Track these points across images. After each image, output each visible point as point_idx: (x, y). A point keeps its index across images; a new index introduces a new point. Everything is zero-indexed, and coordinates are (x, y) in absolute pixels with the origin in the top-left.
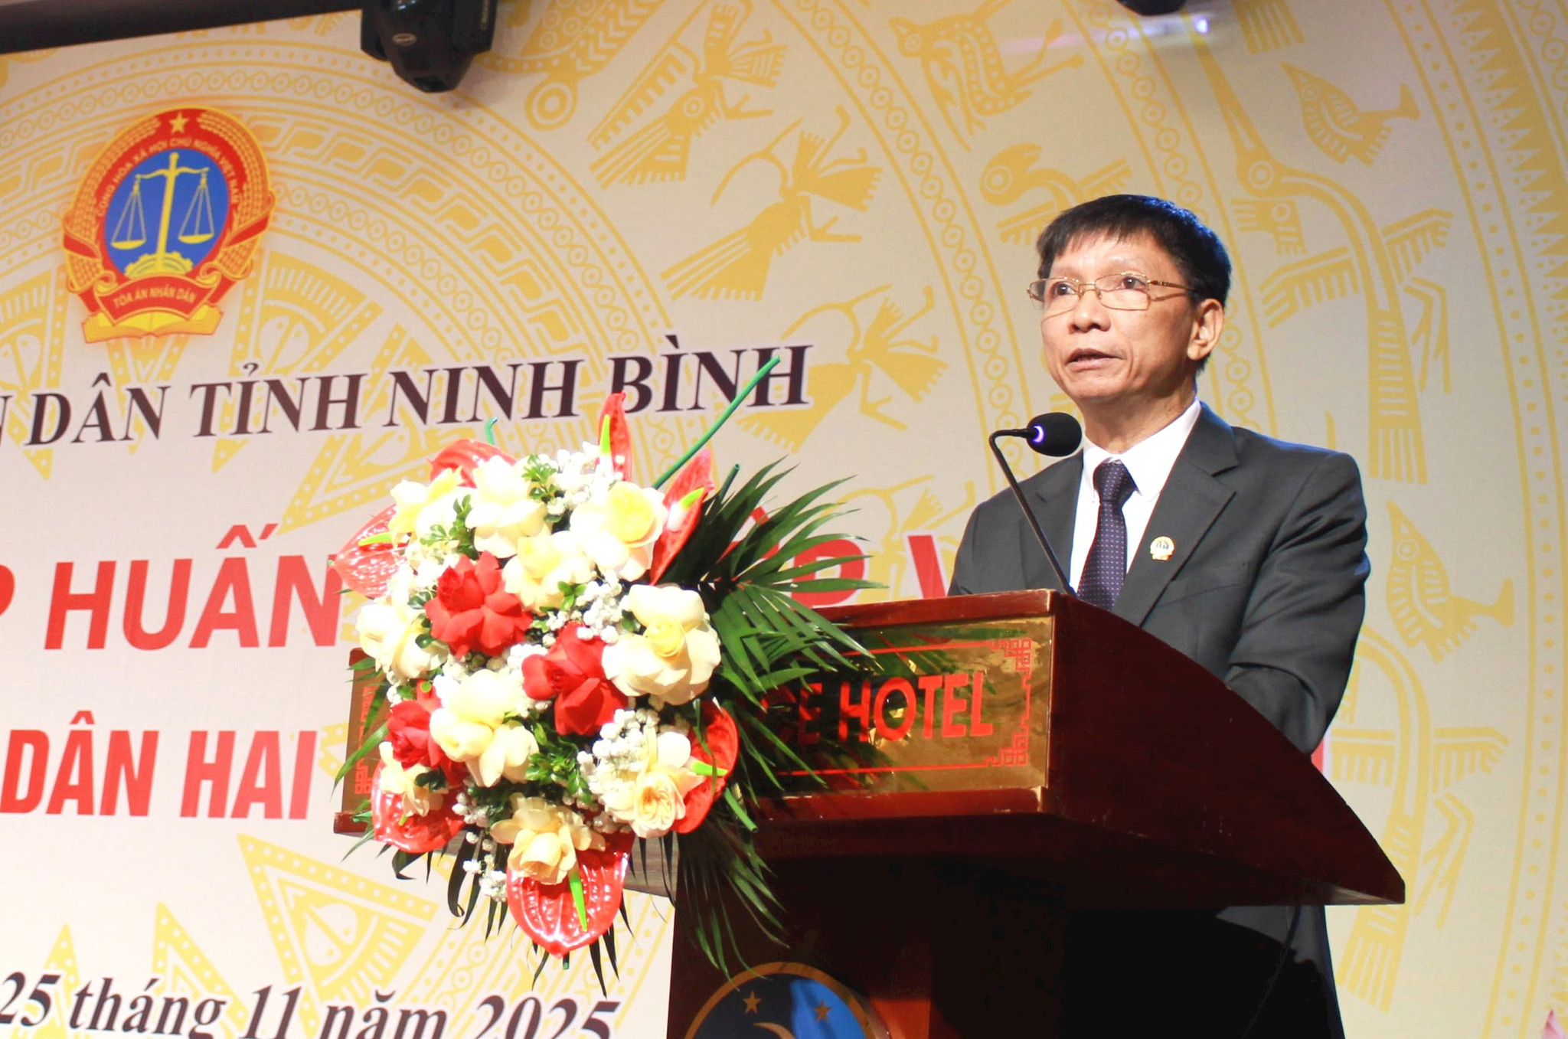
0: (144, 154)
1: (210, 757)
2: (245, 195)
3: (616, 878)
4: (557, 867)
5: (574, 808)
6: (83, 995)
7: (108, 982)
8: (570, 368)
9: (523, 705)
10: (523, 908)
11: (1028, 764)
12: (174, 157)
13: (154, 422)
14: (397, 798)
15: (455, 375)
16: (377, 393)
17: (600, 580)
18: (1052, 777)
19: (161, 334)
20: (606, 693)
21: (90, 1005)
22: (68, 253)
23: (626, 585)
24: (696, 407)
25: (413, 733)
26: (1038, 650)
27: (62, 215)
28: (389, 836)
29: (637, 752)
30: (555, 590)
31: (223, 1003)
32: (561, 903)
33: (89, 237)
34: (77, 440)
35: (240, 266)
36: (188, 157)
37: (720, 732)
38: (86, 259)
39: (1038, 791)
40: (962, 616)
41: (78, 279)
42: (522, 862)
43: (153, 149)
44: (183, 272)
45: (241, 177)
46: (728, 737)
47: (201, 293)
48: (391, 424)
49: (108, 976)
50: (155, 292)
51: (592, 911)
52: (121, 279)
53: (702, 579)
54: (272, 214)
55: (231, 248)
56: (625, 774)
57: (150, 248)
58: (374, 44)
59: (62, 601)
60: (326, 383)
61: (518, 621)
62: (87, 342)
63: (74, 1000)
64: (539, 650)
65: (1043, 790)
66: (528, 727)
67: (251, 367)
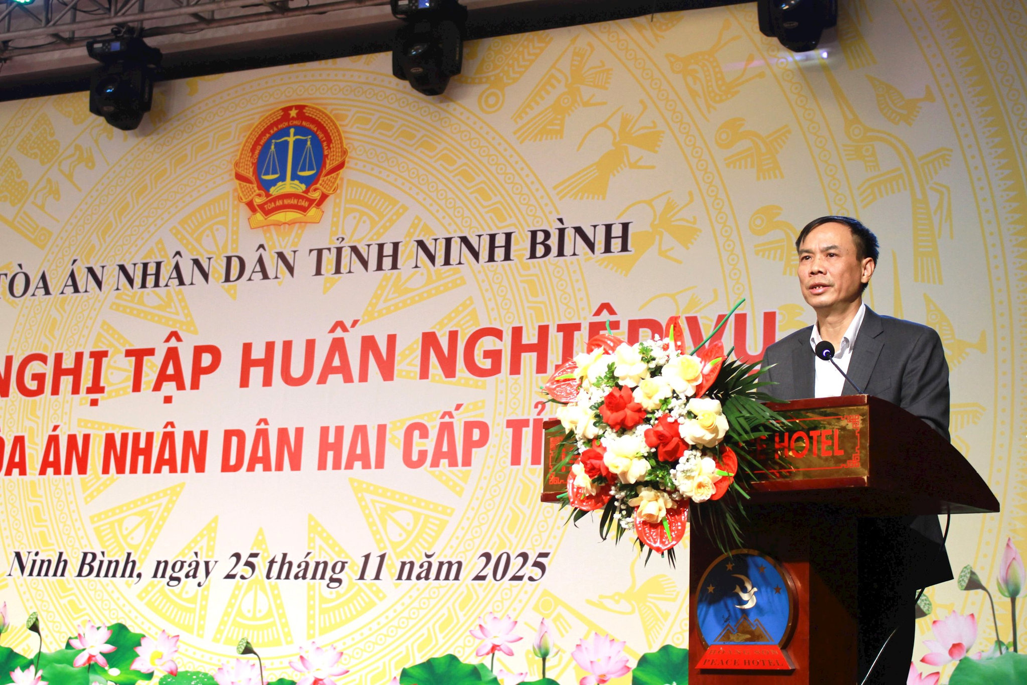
0: (275, 129)
1: (331, 439)
2: (332, 150)
3: (683, 519)
4: (658, 516)
5: (665, 491)
6: (272, 562)
7: (285, 555)
8: (508, 236)
9: (645, 450)
10: (643, 534)
11: (860, 467)
12: (292, 131)
13: (291, 269)
14: (579, 488)
15: (448, 241)
16: (408, 251)
17: (677, 398)
18: (870, 472)
19: (292, 223)
20: (681, 443)
21: (276, 567)
22: (237, 182)
23: (688, 399)
24: (574, 254)
25: (594, 462)
26: (862, 420)
27: (233, 162)
28: (577, 505)
29: (694, 468)
30: (658, 402)
31: (346, 563)
32: (659, 531)
33: (249, 173)
34: (250, 279)
35: (331, 187)
36: (300, 130)
37: (727, 458)
38: (248, 185)
39: (865, 478)
40: (828, 406)
41: (244, 196)
42: (643, 514)
43: (280, 126)
44: (301, 191)
45: (329, 141)
46: (732, 460)
47: (311, 201)
48: (416, 267)
49: (285, 552)
50: (286, 202)
51: (673, 533)
52: (268, 195)
53: (715, 392)
54: (347, 159)
55: (326, 178)
56: (688, 477)
57: (283, 178)
58: (399, 72)
59: (248, 362)
60: (381, 247)
61: (640, 414)
62: (251, 228)
63: (268, 565)
64: (650, 427)
65: (868, 477)
66: (646, 459)
67: (340, 239)
